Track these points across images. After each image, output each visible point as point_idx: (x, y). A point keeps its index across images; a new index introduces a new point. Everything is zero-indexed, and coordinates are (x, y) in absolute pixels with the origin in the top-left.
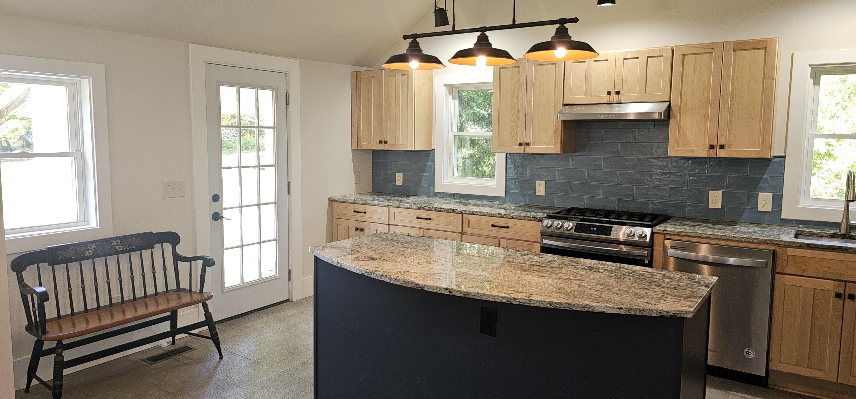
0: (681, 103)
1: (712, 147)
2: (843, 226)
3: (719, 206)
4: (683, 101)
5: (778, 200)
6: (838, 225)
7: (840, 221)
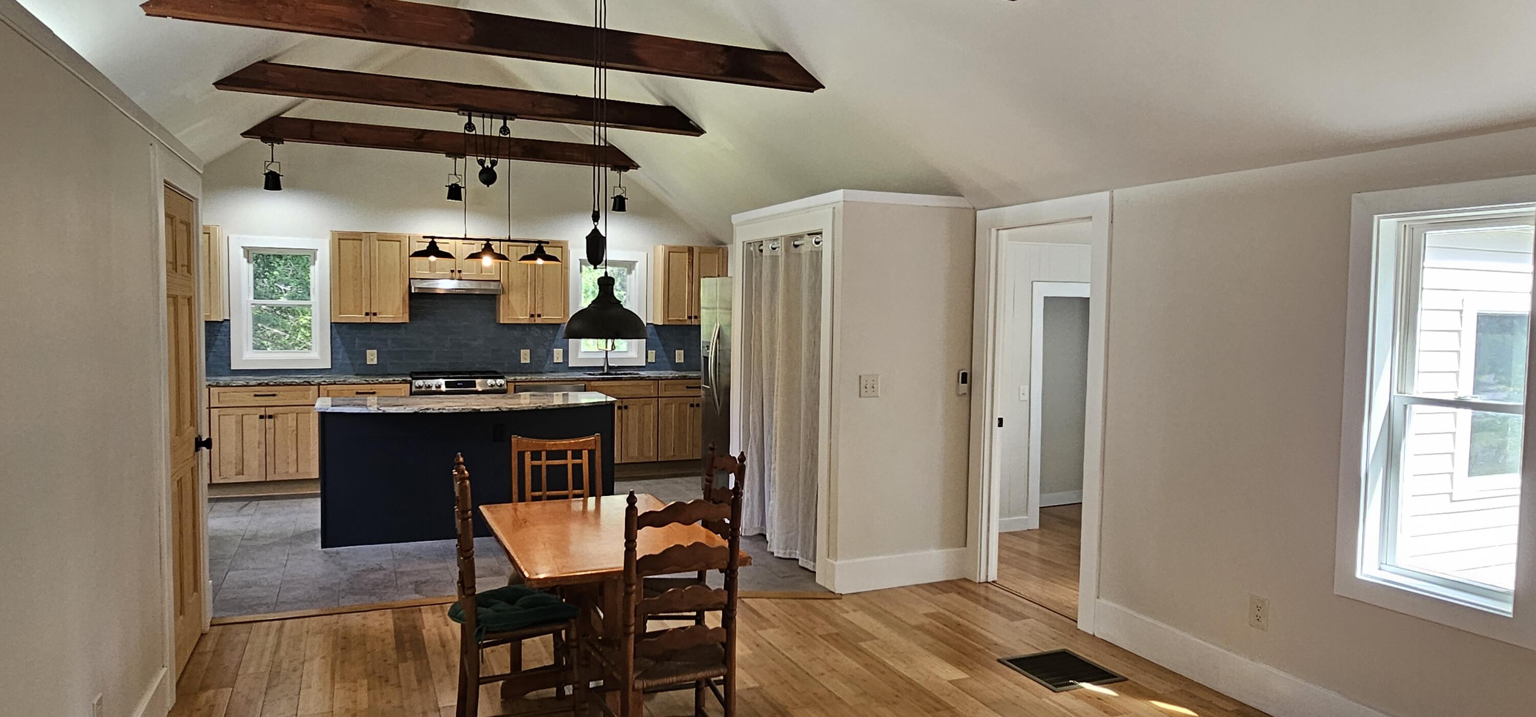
0: (509, 282)
1: (532, 316)
2: (606, 368)
3: (528, 361)
4: (510, 281)
5: (566, 354)
6: (602, 368)
7: (603, 365)
